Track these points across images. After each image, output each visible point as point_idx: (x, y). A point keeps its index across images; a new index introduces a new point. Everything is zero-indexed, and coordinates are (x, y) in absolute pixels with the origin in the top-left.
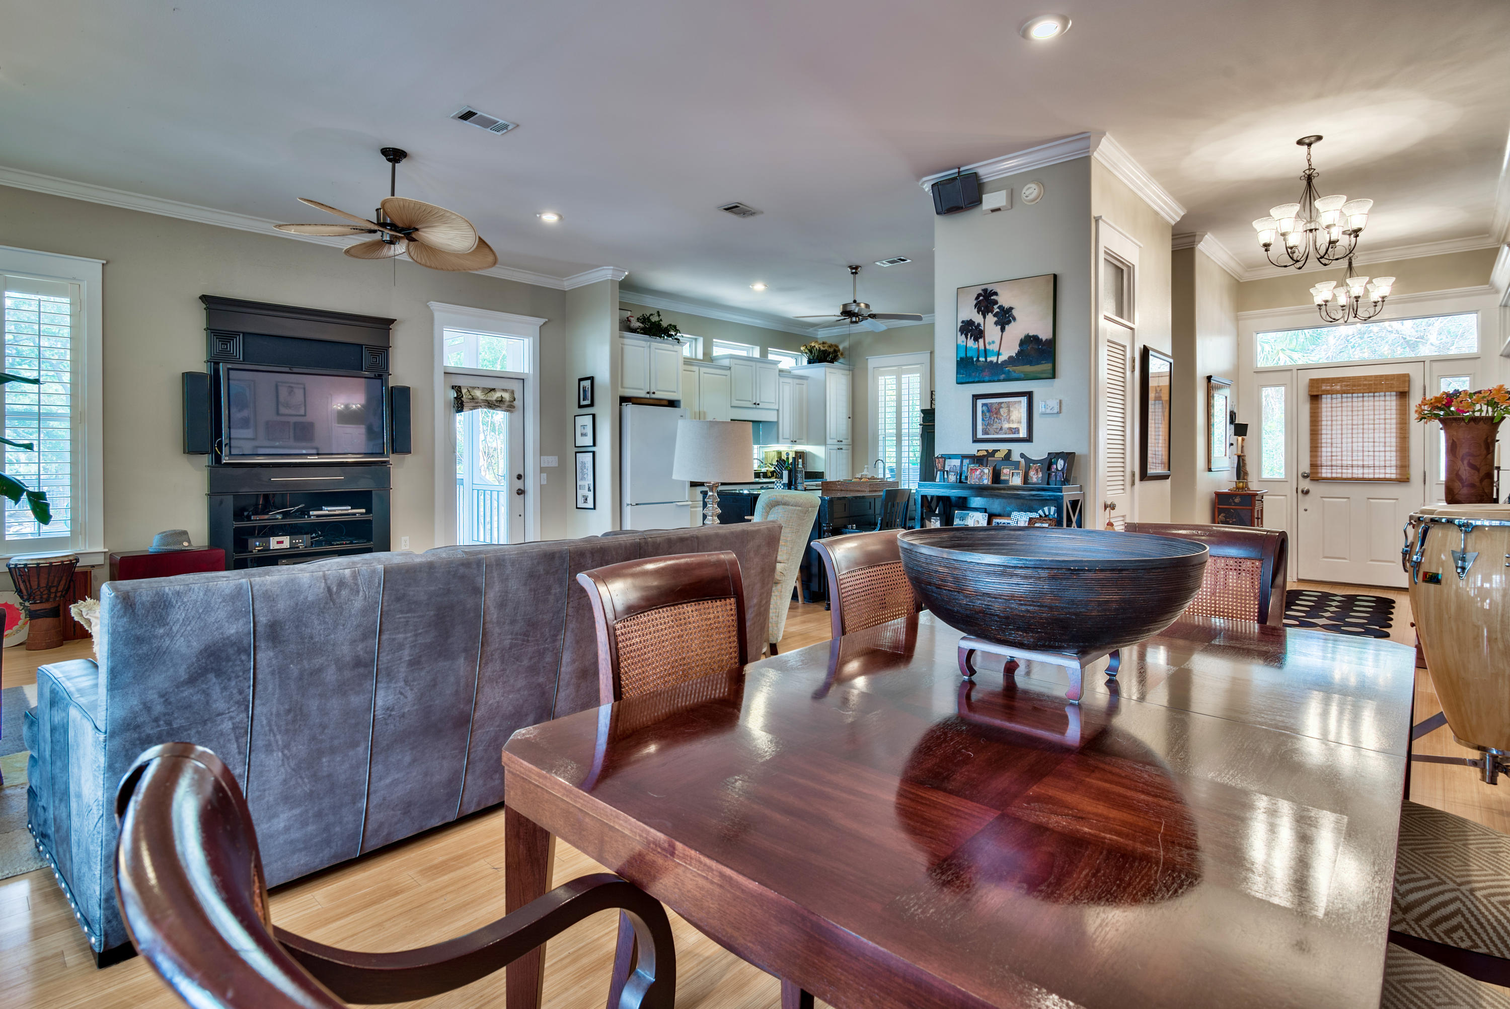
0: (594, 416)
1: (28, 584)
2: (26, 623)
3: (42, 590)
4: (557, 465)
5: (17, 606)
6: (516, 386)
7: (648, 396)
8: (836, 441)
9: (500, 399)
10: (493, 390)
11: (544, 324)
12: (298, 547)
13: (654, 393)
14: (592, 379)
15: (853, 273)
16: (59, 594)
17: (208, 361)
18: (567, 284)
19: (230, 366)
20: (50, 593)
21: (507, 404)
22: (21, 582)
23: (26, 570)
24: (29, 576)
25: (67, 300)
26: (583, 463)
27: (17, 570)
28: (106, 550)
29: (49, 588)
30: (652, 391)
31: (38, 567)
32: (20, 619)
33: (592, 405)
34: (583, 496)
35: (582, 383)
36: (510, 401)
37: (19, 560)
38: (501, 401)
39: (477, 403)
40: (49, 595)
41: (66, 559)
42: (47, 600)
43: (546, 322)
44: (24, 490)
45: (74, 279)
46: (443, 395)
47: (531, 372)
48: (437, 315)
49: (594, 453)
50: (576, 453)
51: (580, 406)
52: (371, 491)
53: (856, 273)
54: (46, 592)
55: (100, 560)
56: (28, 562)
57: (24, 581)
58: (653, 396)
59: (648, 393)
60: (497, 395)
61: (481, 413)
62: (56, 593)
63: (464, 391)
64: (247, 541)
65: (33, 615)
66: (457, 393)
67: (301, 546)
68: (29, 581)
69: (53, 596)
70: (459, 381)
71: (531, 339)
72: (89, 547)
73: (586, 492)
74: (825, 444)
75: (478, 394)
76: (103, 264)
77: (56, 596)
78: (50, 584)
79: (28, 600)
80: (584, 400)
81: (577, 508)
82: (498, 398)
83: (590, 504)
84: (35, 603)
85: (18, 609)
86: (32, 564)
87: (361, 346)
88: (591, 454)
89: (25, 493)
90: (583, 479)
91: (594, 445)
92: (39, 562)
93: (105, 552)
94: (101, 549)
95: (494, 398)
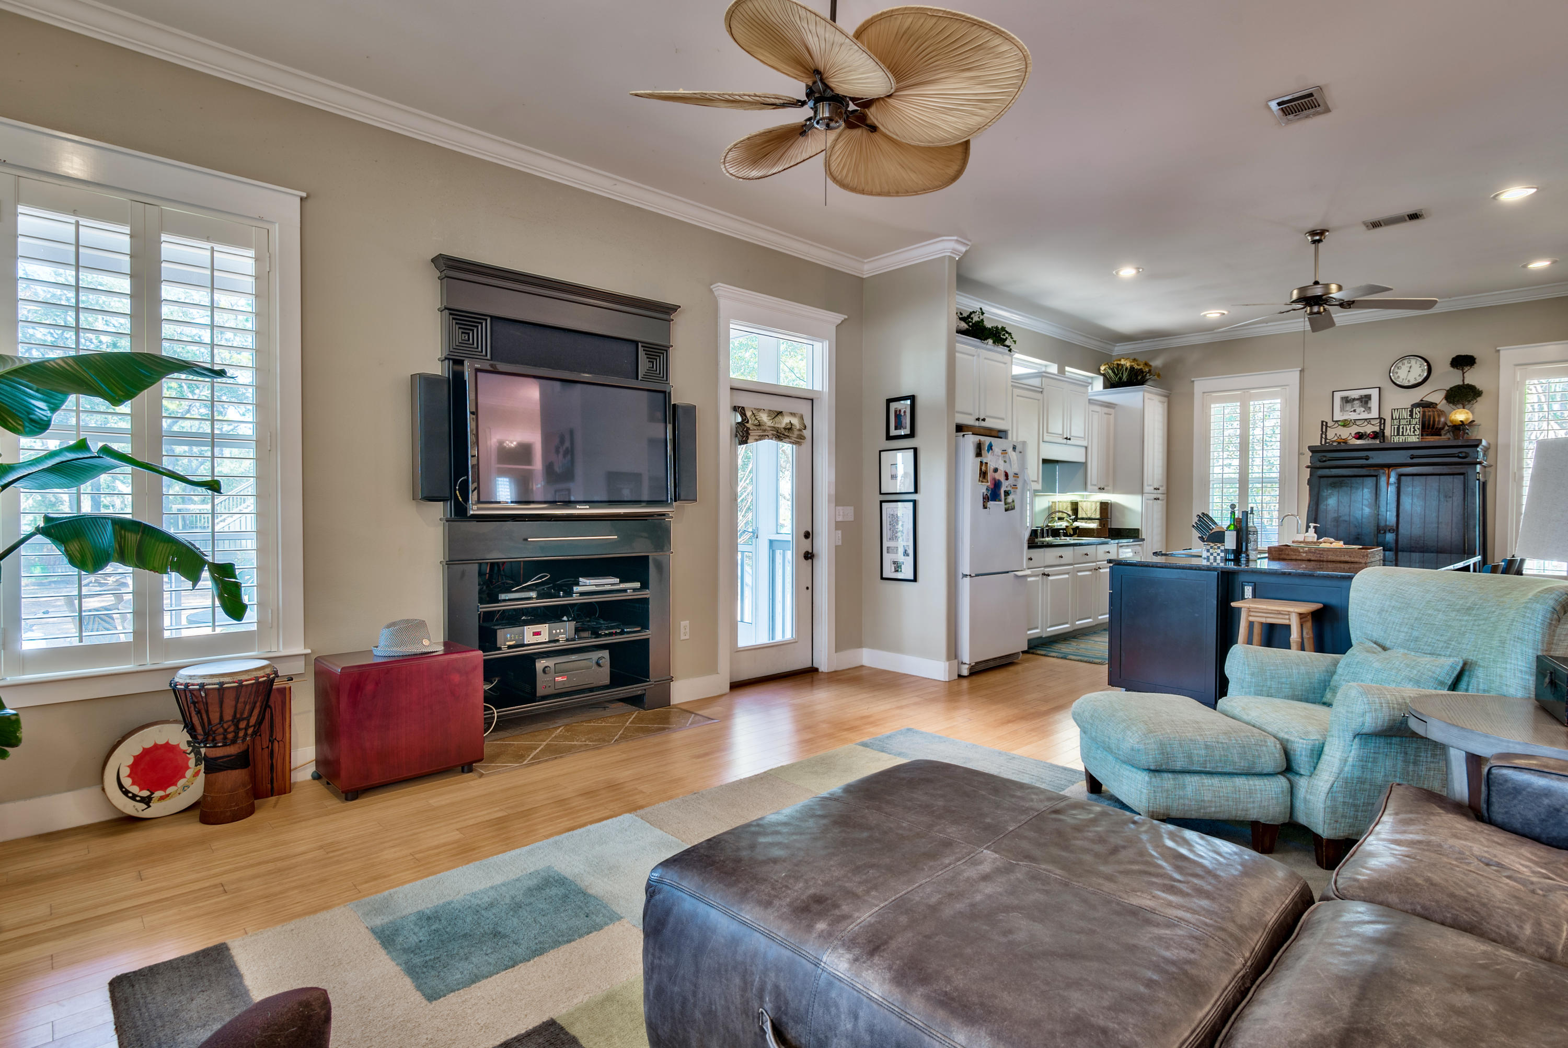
0: (916, 450)
1: (205, 717)
2: (196, 774)
3: (225, 726)
4: (852, 519)
5: (184, 746)
6: (803, 408)
7: (977, 423)
8: (1152, 488)
9: (789, 426)
10: (780, 413)
11: (842, 322)
12: (558, 641)
13: (984, 420)
14: (912, 398)
15: (1314, 242)
16: (250, 731)
17: (446, 358)
18: (868, 268)
19: (478, 366)
20: (237, 729)
21: (796, 433)
22: (193, 713)
23: (203, 694)
24: (207, 704)
25: (251, 253)
26: (894, 519)
27: (189, 695)
28: (309, 651)
29: (236, 721)
30: (982, 417)
31: (221, 690)
32: (188, 768)
33: (912, 435)
34: (894, 563)
35: (893, 406)
36: (800, 430)
37: (191, 677)
38: (790, 428)
39: (765, 431)
40: (236, 734)
41: (261, 673)
42: (234, 742)
43: (845, 319)
44: (205, 562)
45: (261, 219)
46: (728, 420)
47: (826, 389)
48: (723, 303)
49: (915, 502)
50: (881, 502)
51: (889, 438)
52: (648, 557)
53: (1319, 241)
54: (232, 729)
55: (298, 667)
56: (206, 681)
57: (199, 712)
58: (983, 424)
59: (978, 419)
60: (785, 421)
61: (767, 446)
62: (246, 729)
63: (749, 414)
64: (495, 632)
65: (212, 766)
66: (742, 417)
67: (562, 637)
68: (207, 712)
69: (241, 734)
70: (745, 400)
71: (826, 343)
72: (284, 648)
73: (900, 557)
74: (1142, 493)
75: (764, 417)
76: (302, 199)
77: (246, 735)
78: (238, 716)
79: (205, 741)
80: (896, 428)
81: (882, 578)
82: (787, 424)
83: (907, 572)
84: (215, 746)
85: (185, 752)
86: (212, 684)
87: (636, 343)
88: (911, 504)
89: (206, 568)
90: (894, 538)
91: (916, 491)
92: (222, 680)
93: (305, 655)
94: (300, 649)
95: (783, 425)
